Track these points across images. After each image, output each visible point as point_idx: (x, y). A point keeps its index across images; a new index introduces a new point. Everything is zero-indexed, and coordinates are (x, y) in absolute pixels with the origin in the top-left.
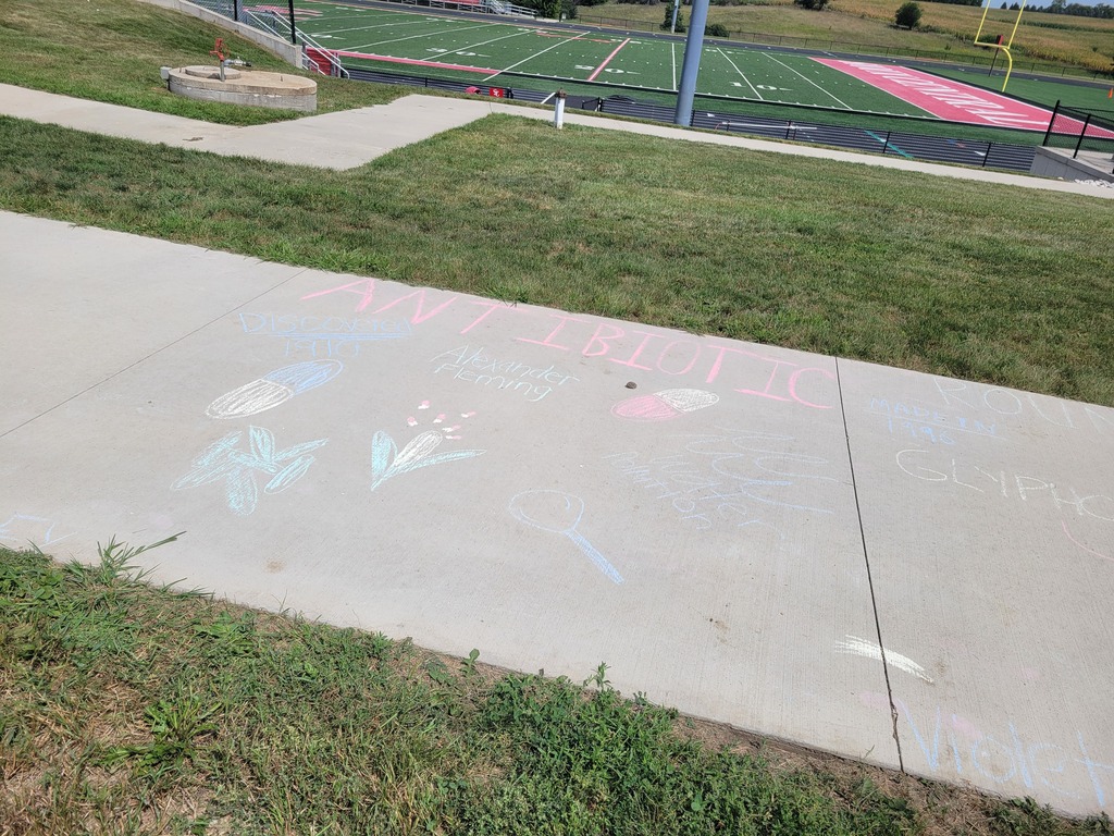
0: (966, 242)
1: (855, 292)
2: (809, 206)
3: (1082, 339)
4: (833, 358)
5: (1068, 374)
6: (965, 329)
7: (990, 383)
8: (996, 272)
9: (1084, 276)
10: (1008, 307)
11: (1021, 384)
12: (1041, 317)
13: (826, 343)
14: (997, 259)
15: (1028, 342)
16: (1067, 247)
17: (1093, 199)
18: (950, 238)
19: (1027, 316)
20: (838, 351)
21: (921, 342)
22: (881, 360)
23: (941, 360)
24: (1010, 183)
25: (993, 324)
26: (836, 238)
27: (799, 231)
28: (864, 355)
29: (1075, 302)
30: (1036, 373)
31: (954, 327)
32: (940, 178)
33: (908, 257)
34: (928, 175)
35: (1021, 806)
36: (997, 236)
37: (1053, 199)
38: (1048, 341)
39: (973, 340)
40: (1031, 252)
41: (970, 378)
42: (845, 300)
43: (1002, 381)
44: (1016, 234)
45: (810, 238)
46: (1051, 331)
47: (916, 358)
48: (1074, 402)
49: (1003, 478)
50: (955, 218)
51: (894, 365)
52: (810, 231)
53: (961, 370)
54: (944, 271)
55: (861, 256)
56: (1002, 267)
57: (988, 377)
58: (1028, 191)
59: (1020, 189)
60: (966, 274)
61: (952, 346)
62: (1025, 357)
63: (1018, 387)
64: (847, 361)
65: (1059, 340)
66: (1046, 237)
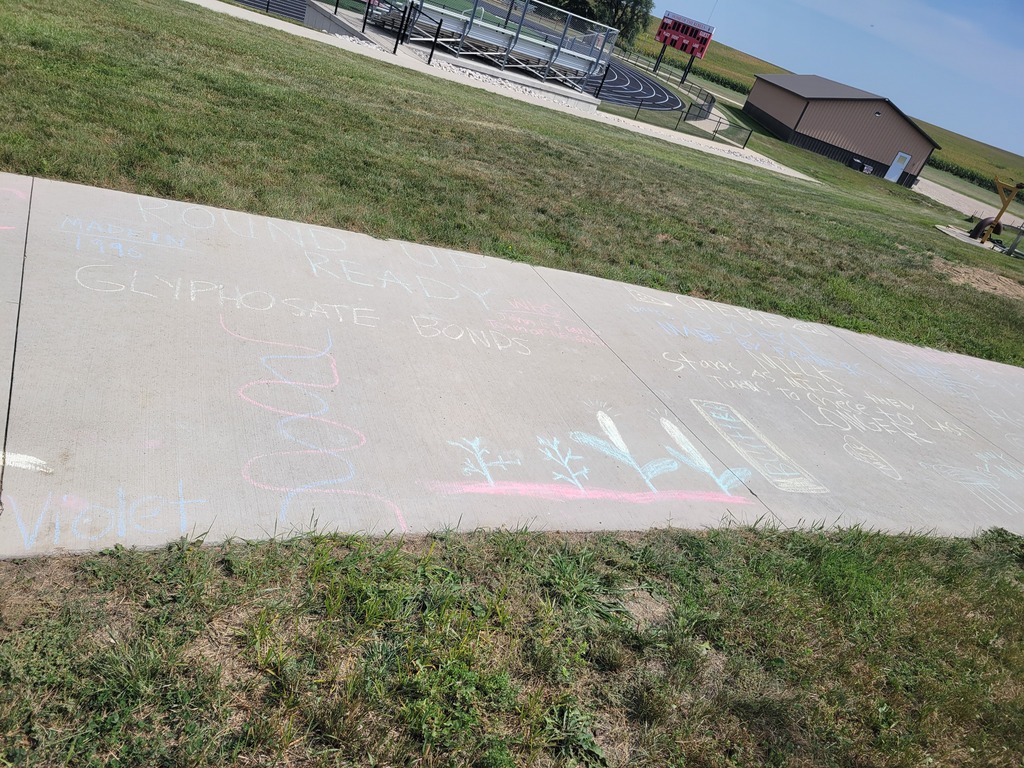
0: (213, 74)
1: (74, 112)
2: (57, 21)
3: (281, 164)
4: (30, 178)
5: (259, 194)
6: (181, 153)
7: (192, 202)
8: (231, 104)
9: (304, 114)
10: (228, 135)
11: (217, 202)
12: (253, 145)
13: (23, 162)
14: (236, 93)
15: (234, 166)
16: (303, 88)
17: (344, 52)
18: (201, 70)
19: (241, 144)
20: (36, 171)
21: (131, 164)
22: (85, 180)
23: (147, 180)
24: (279, 28)
25: (208, 151)
26: (75, 56)
27: (33, 44)
28: (67, 176)
29: (287, 133)
30: (234, 193)
31: (170, 151)
32: (217, 14)
33: (148, 82)
34: (206, 9)
35: (112, 554)
36: (247, 73)
37: (312, 48)
38: (253, 166)
39: (185, 163)
40: (269, 90)
41: (174, 197)
42: (59, 119)
43: (203, 200)
44: (265, 74)
45: (42, 53)
46: (258, 156)
47: (123, 179)
48: (260, 217)
49: (179, 283)
50: (213, 52)
51: (99, 185)
52: (46, 46)
53: (166, 190)
54: (180, 98)
55: (96, 76)
56: (237, 101)
57: (190, 196)
58: (294, 38)
59: (287, 35)
60: (200, 102)
61: (162, 167)
62: (228, 178)
63: (216, 205)
64: (46, 182)
65: (262, 165)
66: (288, 79)
